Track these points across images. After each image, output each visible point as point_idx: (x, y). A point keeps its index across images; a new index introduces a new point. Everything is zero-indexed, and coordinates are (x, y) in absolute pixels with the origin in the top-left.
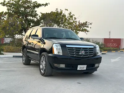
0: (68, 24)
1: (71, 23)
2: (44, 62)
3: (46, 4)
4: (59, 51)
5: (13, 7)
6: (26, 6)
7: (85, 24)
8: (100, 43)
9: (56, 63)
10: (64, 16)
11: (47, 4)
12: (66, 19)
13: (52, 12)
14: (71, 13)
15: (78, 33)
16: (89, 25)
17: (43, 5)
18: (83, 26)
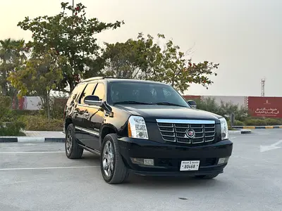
0: (166, 68)
1: (171, 66)
2: (111, 154)
3: (118, 24)
4: (141, 131)
5: (46, 33)
6: (74, 28)
7: (203, 67)
8: (239, 109)
9: (134, 157)
10: (157, 49)
11: (120, 23)
12: (160, 56)
13: (130, 40)
14: (171, 42)
15: (188, 86)
16: (211, 68)
17: (110, 25)
18: (199, 71)
